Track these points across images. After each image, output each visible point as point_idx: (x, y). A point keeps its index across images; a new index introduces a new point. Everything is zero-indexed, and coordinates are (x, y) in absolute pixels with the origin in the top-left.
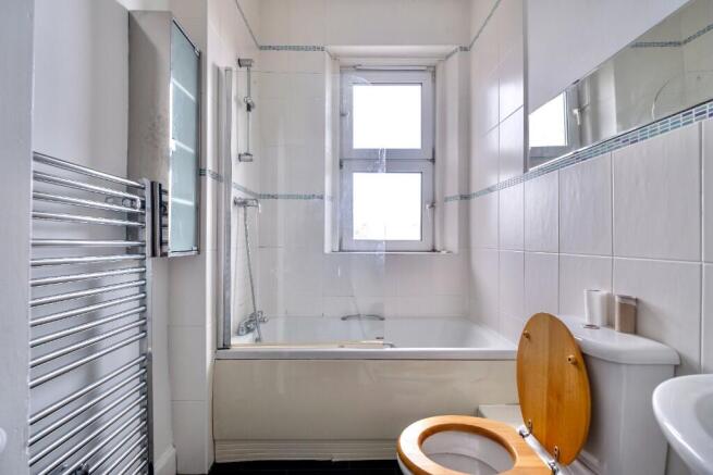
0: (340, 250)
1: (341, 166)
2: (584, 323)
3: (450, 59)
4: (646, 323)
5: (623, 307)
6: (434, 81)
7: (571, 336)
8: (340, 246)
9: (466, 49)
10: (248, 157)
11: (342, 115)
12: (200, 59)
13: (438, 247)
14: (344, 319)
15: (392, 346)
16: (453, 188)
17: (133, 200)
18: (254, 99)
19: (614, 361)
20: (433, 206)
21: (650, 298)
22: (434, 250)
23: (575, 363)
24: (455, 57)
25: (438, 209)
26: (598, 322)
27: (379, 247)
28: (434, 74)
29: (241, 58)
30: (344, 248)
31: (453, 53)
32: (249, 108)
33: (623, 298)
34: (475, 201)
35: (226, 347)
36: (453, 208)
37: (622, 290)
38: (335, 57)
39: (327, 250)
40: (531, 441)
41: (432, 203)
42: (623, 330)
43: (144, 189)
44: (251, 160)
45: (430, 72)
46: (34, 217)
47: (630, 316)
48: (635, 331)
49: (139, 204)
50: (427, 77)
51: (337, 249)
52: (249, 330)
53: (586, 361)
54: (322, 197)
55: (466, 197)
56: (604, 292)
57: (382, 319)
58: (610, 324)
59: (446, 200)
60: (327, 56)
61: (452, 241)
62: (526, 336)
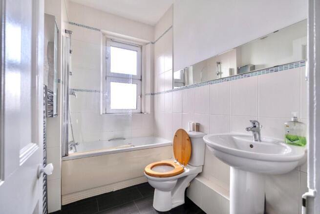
1: (106, 79)
2: (189, 130)
3: (147, 45)
4: (201, 129)
5: (197, 125)
6: (141, 51)
7: (186, 133)
9: (153, 43)
11: (107, 58)
13: (143, 112)
14: (109, 141)
16: (148, 91)
18: (72, 48)
19: (195, 138)
20: (141, 97)
21: (202, 123)
22: (141, 113)
23: (188, 140)
24: (149, 45)
25: (143, 98)
26: (192, 130)
28: (141, 48)
29: (66, 29)
30: (107, 112)
31: (149, 43)
32: (70, 52)
33: (197, 123)
34: (156, 96)
35: (66, 155)
36: (148, 98)
37: (196, 122)
38: (104, 34)
39: (101, 113)
40: (178, 163)
41: (141, 95)
42: (196, 131)
44: (71, 75)
45: (140, 47)
47: (198, 127)
48: (199, 131)
50: (139, 49)
51: (105, 113)
52: (72, 149)
53: (190, 139)
54: (100, 92)
55: (153, 94)
56: (192, 123)
57: (124, 139)
58: (194, 130)
59: (146, 94)
60: (101, 33)
61: (148, 109)
62: (176, 136)
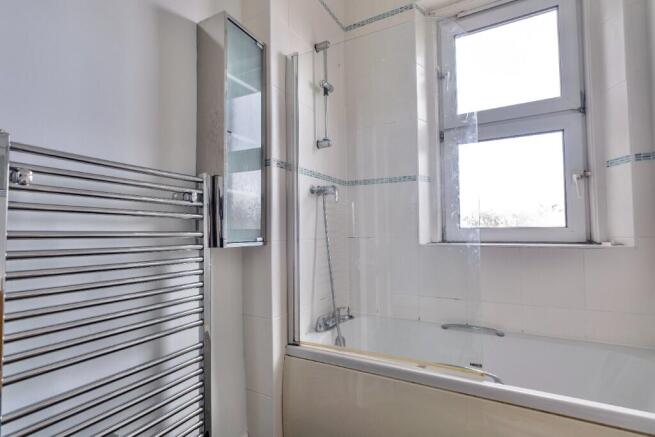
0: (443, 241)
1: (442, 138)
8: (443, 235)
10: (326, 143)
11: (441, 77)
12: (263, 52)
13: (597, 237)
14: (444, 327)
15: (497, 380)
16: (622, 146)
17: (190, 194)
18: (331, 81)
20: (585, 176)
22: (590, 241)
25: (594, 181)
27: (471, 236)
29: (318, 42)
30: (448, 239)
32: (326, 92)
35: (296, 343)
38: (428, 12)
39: (423, 240)
41: (583, 172)
43: (202, 182)
44: (329, 145)
46: (10, 208)
49: (195, 197)
51: (439, 238)
52: (328, 328)
54: (414, 179)
57: (501, 335)
60: (417, 12)
